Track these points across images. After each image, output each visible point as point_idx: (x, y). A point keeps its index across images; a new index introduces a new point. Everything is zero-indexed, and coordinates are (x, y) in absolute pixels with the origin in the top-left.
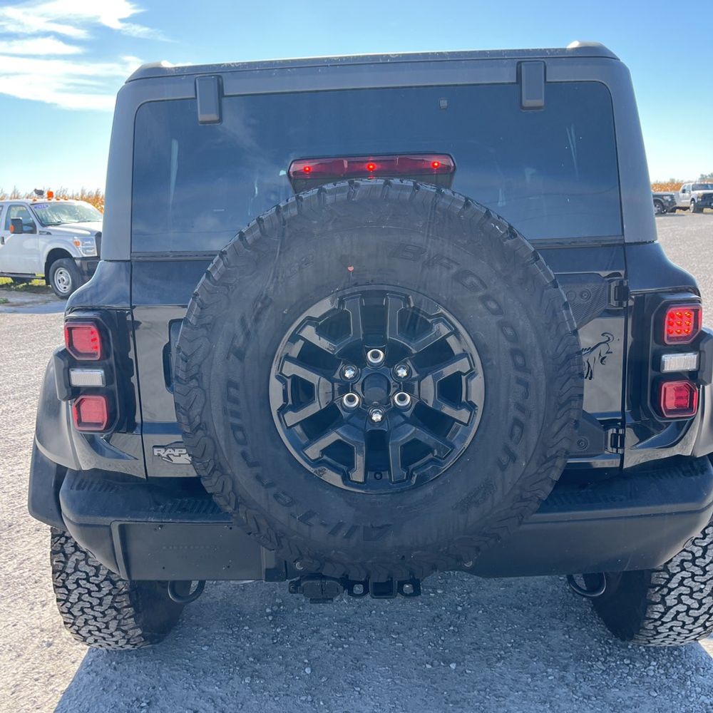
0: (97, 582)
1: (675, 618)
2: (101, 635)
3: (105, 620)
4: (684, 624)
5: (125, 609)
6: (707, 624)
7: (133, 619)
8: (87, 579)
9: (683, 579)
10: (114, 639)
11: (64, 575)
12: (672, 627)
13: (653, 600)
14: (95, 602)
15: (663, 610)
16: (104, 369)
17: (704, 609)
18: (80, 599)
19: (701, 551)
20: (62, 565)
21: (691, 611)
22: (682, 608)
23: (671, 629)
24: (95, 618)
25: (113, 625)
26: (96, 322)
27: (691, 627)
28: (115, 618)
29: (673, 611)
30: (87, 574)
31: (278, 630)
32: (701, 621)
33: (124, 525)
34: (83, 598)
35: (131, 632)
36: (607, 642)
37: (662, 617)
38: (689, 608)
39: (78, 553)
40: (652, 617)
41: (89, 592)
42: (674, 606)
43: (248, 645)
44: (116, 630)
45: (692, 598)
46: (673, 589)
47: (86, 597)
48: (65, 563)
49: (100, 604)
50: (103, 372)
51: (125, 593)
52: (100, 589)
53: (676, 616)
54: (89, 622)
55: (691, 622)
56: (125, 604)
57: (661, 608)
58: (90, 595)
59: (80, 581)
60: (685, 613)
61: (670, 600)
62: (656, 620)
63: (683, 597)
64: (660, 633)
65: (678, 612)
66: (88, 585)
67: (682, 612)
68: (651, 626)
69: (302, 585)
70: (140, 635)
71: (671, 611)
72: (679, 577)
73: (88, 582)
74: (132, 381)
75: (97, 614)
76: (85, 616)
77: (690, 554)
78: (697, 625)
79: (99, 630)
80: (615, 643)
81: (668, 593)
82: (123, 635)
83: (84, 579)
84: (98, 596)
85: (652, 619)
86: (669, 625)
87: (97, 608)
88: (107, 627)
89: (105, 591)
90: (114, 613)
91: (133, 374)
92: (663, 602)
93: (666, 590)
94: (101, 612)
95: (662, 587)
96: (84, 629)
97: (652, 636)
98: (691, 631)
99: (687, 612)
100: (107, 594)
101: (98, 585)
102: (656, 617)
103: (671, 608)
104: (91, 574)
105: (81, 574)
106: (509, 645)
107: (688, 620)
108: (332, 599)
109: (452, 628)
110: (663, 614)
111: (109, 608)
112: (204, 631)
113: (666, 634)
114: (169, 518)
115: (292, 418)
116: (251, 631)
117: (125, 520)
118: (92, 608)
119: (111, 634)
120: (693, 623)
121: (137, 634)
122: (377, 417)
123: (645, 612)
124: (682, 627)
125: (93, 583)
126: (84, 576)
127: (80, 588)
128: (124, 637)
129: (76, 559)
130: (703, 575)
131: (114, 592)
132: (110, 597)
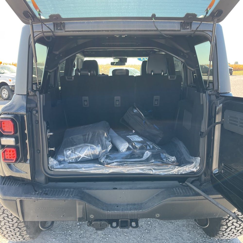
0: (11, 218)
1: (230, 231)
2: (14, 237)
3: (15, 232)
4: (234, 232)
5: (23, 228)
6: (242, 232)
7: (26, 231)
8: (8, 217)
10: (18, 239)
12: (229, 233)
13: (223, 224)
14: (11, 225)
15: (226, 228)
17: (241, 227)
18: (5, 224)
21: (236, 228)
22: (233, 227)
23: (229, 234)
24: (11, 231)
25: (18, 234)
27: (236, 233)
28: (19, 231)
29: (230, 228)
30: (8, 215)
32: (240, 231)
33: (22, 200)
34: (6, 224)
35: (25, 236)
37: (226, 230)
38: (236, 227)
40: (222, 230)
41: (9, 222)
42: (231, 226)
43: (70, 238)
44: (19, 235)
45: (237, 223)
46: (231, 220)
47: (7, 224)
49: (13, 226)
50: (14, 139)
51: (22, 222)
52: (13, 221)
53: (231, 230)
54: (9, 233)
55: (236, 232)
56: (22, 226)
57: (226, 227)
58: (9, 223)
59: (5, 218)
60: (234, 229)
61: (229, 224)
62: (223, 231)
63: (234, 223)
64: (225, 235)
65: (232, 228)
66: (8, 219)
67: (233, 228)
68: (221, 233)
69: (93, 223)
70: (28, 237)
71: (229, 228)
73: (8, 218)
74: (26, 142)
75: (11, 230)
76: (7, 231)
78: (238, 232)
79: (13, 235)
81: (229, 222)
82: (22, 237)
83: (6, 217)
84: (12, 223)
85: (222, 231)
86: (228, 233)
87: (11, 228)
88: (16, 235)
89: (15, 221)
90: (18, 229)
91: (27, 139)
92: (227, 225)
93: (228, 221)
94: (13, 229)
95: (227, 219)
96: (7, 235)
97: (221, 236)
98: (236, 235)
99: (235, 228)
100: (15, 223)
101: (12, 219)
102: (224, 230)
103: (229, 227)
104: (9, 215)
105: (5, 215)
106: (168, 238)
107: (235, 231)
109: (147, 231)
110: (226, 229)
111: (16, 228)
112: (54, 233)
113: (227, 236)
114: (40, 198)
116: (71, 232)
117: (22, 198)
118: (10, 227)
119: (17, 237)
120: (237, 232)
121: (27, 237)
123: (220, 228)
124: (233, 233)
125: (10, 218)
126: (6, 215)
127: (5, 220)
128: (22, 238)
129: (3, 209)
130: (241, 215)
131: (18, 222)
132: (17, 224)
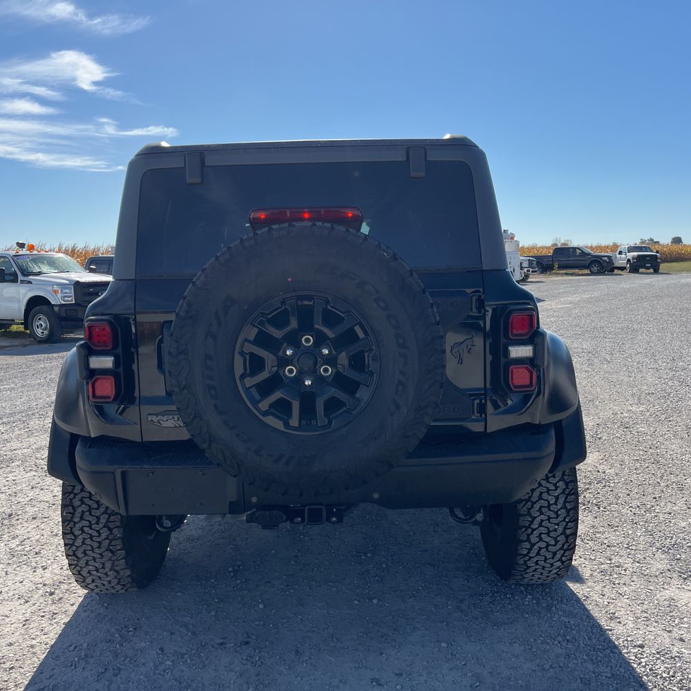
0: (97, 529)
1: (538, 554)
2: (99, 574)
3: (102, 561)
4: (546, 559)
5: (119, 552)
6: (564, 559)
7: (124, 560)
8: (90, 527)
9: (542, 521)
10: (108, 579)
11: (72, 523)
12: (537, 561)
13: (521, 538)
14: (95, 545)
15: (529, 547)
16: (114, 356)
17: (559, 545)
18: (83, 543)
19: (554, 500)
20: (71, 515)
21: (549, 548)
22: (543, 545)
23: (537, 563)
24: (94, 559)
25: (108, 565)
26: (110, 323)
27: (551, 561)
28: (110, 560)
30: (90, 522)
31: (238, 582)
32: (558, 556)
33: (125, 471)
34: (86, 542)
35: (122, 573)
36: (496, 585)
37: (529, 553)
38: (548, 545)
39: (84, 506)
40: (522, 553)
41: (91, 537)
42: (537, 543)
43: (214, 591)
44: (110, 570)
45: (549, 536)
46: (535, 529)
47: (88, 541)
48: (73, 514)
49: (99, 547)
50: (113, 358)
51: (119, 538)
52: (100, 534)
53: (539, 551)
54: (90, 563)
55: (551, 556)
56: (119, 548)
57: (527, 545)
58: (92, 540)
59: (84, 528)
60: (545, 549)
61: (534, 539)
62: (525, 556)
63: (543, 536)
64: (530, 567)
65: (540, 548)
66: (90, 532)
67: (543, 548)
68: (521, 562)
69: (256, 515)
70: (128, 576)
71: (535, 547)
72: (538, 519)
73: (91, 528)
74: (133, 368)
75: (96, 555)
76: (87, 558)
77: (546, 502)
78: (556, 559)
79: (97, 570)
80: (502, 585)
81: (532, 533)
82: (116, 574)
83: (87, 527)
84: (98, 540)
85: (522, 554)
86: (535, 560)
87: (97, 551)
88: (103, 568)
89: (104, 536)
90: (110, 554)
91: (134, 362)
92: (528, 540)
93: (530, 531)
94: (99, 554)
95: (527, 528)
96: (85, 569)
97: (524, 571)
98: (552, 565)
99: (547, 547)
100: (105, 539)
101: (98, 532)
102: (525, 553)
103: (535, 544)
104: (93, 522)
105: (85, 522)
106: (420, 588)
107: (549, 556)
108: (277, 526)
109: (377, 578)
110: (530, 550)
111: (106, 550)
112: (178, 583)
113: (534, 568)
114: (159, 465)
115: (249, 382)
116: (216, 583)
117: (125, 468)
118: (93, 550)
119: (106, 574)
120: (553, 558)
121: (126, 575)
122: (308, 383)
123: (517, 550)
124: (545, 561)
125: (94, 530)
126: (87, 524)
127: (84, 534)
128: (116, 578)
129: (82, 511)
130: (556, 518)
131: (110, 537)
132: (108, 541)
